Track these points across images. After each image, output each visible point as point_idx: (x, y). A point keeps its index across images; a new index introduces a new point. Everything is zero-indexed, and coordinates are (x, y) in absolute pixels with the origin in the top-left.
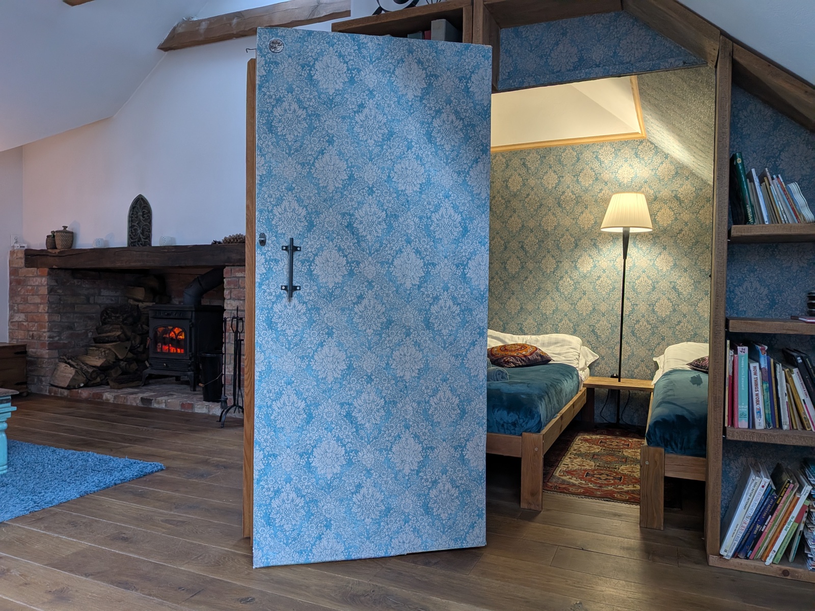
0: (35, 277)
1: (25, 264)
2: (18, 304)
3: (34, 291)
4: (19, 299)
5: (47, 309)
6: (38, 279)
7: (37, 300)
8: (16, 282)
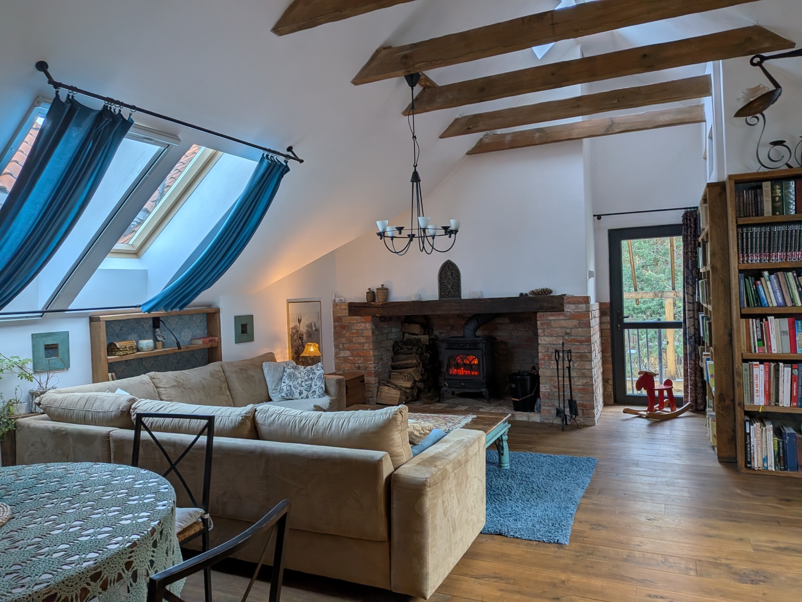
0: (359, 323)
1: (349, 313)
2: (343, 344)
3: (359, 334)
4: (344, 340)
5: (371, 346)
6: (363, 325)
7: (362, 340)
8: (340, 327)
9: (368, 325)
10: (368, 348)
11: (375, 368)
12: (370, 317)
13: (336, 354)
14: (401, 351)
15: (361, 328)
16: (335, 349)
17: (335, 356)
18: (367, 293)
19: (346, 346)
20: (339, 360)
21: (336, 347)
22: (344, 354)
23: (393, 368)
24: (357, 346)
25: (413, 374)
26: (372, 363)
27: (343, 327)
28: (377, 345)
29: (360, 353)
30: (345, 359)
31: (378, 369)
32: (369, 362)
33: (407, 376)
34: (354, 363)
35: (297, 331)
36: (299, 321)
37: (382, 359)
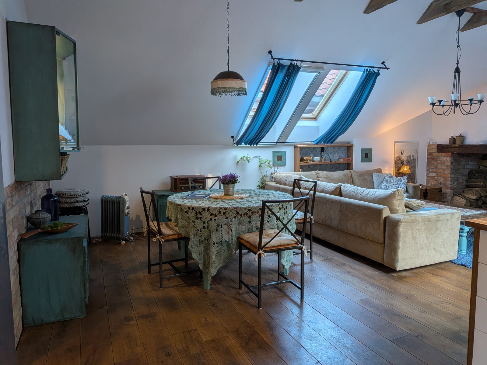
0: (443, 157)
1: (437, 151)
2: (432, 169)
3: (442, 163)
4: (432, 167)
5: (449, 172)
6: (445, 158)
7: (444, 167)
8: (431, 159)
9: (448, 158)
10: (448, 172)
11: (451, 184)
12: (450, 154)
13: (428, 174)
14: (474, 176)
15: (444, 160)
16: (427, 171)
17: (427, 175)
18: (450, 139)
19: (434, 170)
20: (429, 178)
21: (428, 170)
22: (431, 175)
23: (467, 186)
24: (440, 170)
25: (480, 192)
26: (449, 181)
27: (433, 159)
28: (454, 171)
29: (442, 175)
30: (433, 178)
31: (454, 185)
32: (447, 181)
33: (475, 192)
34: (438, 181)
35: (400, 159)
36: (402, 154)
37: (457, 180)
